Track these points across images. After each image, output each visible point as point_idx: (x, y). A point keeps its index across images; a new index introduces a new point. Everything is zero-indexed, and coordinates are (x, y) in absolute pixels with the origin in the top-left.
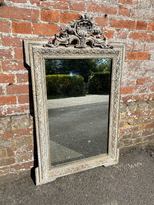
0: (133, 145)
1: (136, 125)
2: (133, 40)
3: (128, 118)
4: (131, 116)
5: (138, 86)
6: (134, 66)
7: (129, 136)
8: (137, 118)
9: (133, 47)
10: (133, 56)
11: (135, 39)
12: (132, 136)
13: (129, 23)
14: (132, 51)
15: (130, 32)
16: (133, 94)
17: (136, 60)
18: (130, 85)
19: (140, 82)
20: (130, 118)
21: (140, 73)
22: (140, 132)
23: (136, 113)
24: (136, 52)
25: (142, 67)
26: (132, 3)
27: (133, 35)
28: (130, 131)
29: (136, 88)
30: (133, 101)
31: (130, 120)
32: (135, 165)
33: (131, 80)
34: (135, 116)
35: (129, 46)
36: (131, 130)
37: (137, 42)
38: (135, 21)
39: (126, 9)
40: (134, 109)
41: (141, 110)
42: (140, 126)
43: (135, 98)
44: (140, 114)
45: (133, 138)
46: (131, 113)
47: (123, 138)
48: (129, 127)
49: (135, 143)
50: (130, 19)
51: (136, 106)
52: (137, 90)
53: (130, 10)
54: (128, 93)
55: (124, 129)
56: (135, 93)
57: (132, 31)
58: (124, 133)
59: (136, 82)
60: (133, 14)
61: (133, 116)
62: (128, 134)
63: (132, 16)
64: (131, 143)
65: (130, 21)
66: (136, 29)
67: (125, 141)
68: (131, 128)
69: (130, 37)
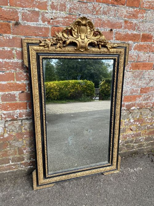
0: (135, 150)
1: (138, 131)
2: (137, 52)
3: (131, 125)
4: (133, 123)
5: (142, 95)
6: (138, 76)
7: (131, 142)
8: (139, 125)
9: (138, 58)
10: (137, 66)
11: (139, 50)
12: (134, 141)
13: (134, 36)
14: (136, 62)
15: (135, 45)
16: (137, 102)
17: (140, 70)
18: (134, 94)
19: (144, 90)
20: (132, 124)
21: (144, 82)
22: (142, 138)
23: (138, 120)
24: (140, 63)
25: (146, 76)
26: (138, 17)
27: (138, 47)
28: (133, 137)
29: (140, 96)
30: (136, 108)
31: (132, 127)
32: (135, 169)
33: (135, 89)
34: (138, 123)
35: (134, 57)
36: (133, 135)
37: (142, 54)
38: (140, 35)
39: (132, 23)
40: (137, 116)
41: (144, 117)
42: (142, 132)
43: (138, 106)
44: (142, 121)
45: (135, 143)
46: (133, 120)
47: (125, 143)
48: (131, 132)
49: (137, 148)
50: (135, 32)
51: (139, 114)
52: (141, 98)
53: (136, 24)
54: (131, 101)
55: (126, 135)
56: (138, 101)
57: (136, 44)
58: (126, 138)
59: (139, 90)
60: (138, 28)
61: (136, 123)
62: (130, 140)
63: (138, 29)
64: (133, 147)
65: (135, 34)
66: (141, 42)
67: (127, 146)
68: (133, 134)
69: (135, 49)
